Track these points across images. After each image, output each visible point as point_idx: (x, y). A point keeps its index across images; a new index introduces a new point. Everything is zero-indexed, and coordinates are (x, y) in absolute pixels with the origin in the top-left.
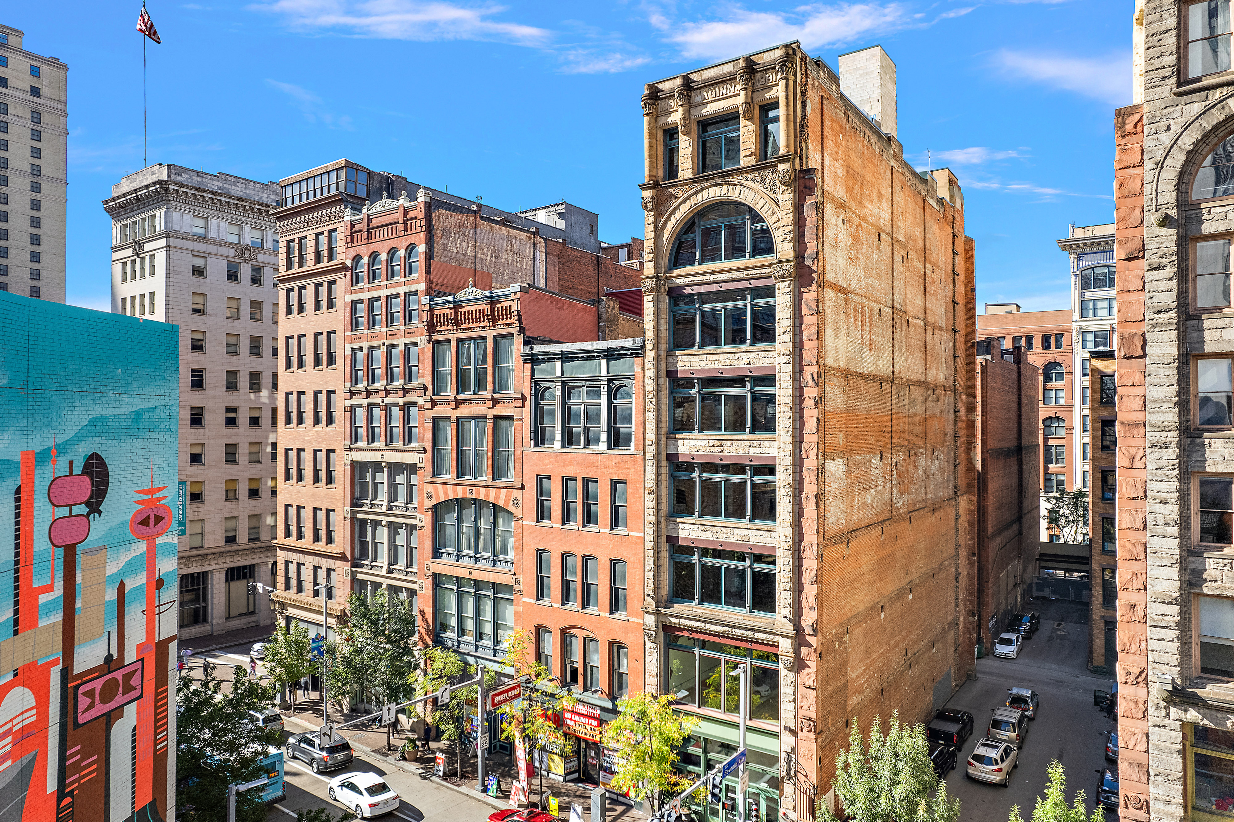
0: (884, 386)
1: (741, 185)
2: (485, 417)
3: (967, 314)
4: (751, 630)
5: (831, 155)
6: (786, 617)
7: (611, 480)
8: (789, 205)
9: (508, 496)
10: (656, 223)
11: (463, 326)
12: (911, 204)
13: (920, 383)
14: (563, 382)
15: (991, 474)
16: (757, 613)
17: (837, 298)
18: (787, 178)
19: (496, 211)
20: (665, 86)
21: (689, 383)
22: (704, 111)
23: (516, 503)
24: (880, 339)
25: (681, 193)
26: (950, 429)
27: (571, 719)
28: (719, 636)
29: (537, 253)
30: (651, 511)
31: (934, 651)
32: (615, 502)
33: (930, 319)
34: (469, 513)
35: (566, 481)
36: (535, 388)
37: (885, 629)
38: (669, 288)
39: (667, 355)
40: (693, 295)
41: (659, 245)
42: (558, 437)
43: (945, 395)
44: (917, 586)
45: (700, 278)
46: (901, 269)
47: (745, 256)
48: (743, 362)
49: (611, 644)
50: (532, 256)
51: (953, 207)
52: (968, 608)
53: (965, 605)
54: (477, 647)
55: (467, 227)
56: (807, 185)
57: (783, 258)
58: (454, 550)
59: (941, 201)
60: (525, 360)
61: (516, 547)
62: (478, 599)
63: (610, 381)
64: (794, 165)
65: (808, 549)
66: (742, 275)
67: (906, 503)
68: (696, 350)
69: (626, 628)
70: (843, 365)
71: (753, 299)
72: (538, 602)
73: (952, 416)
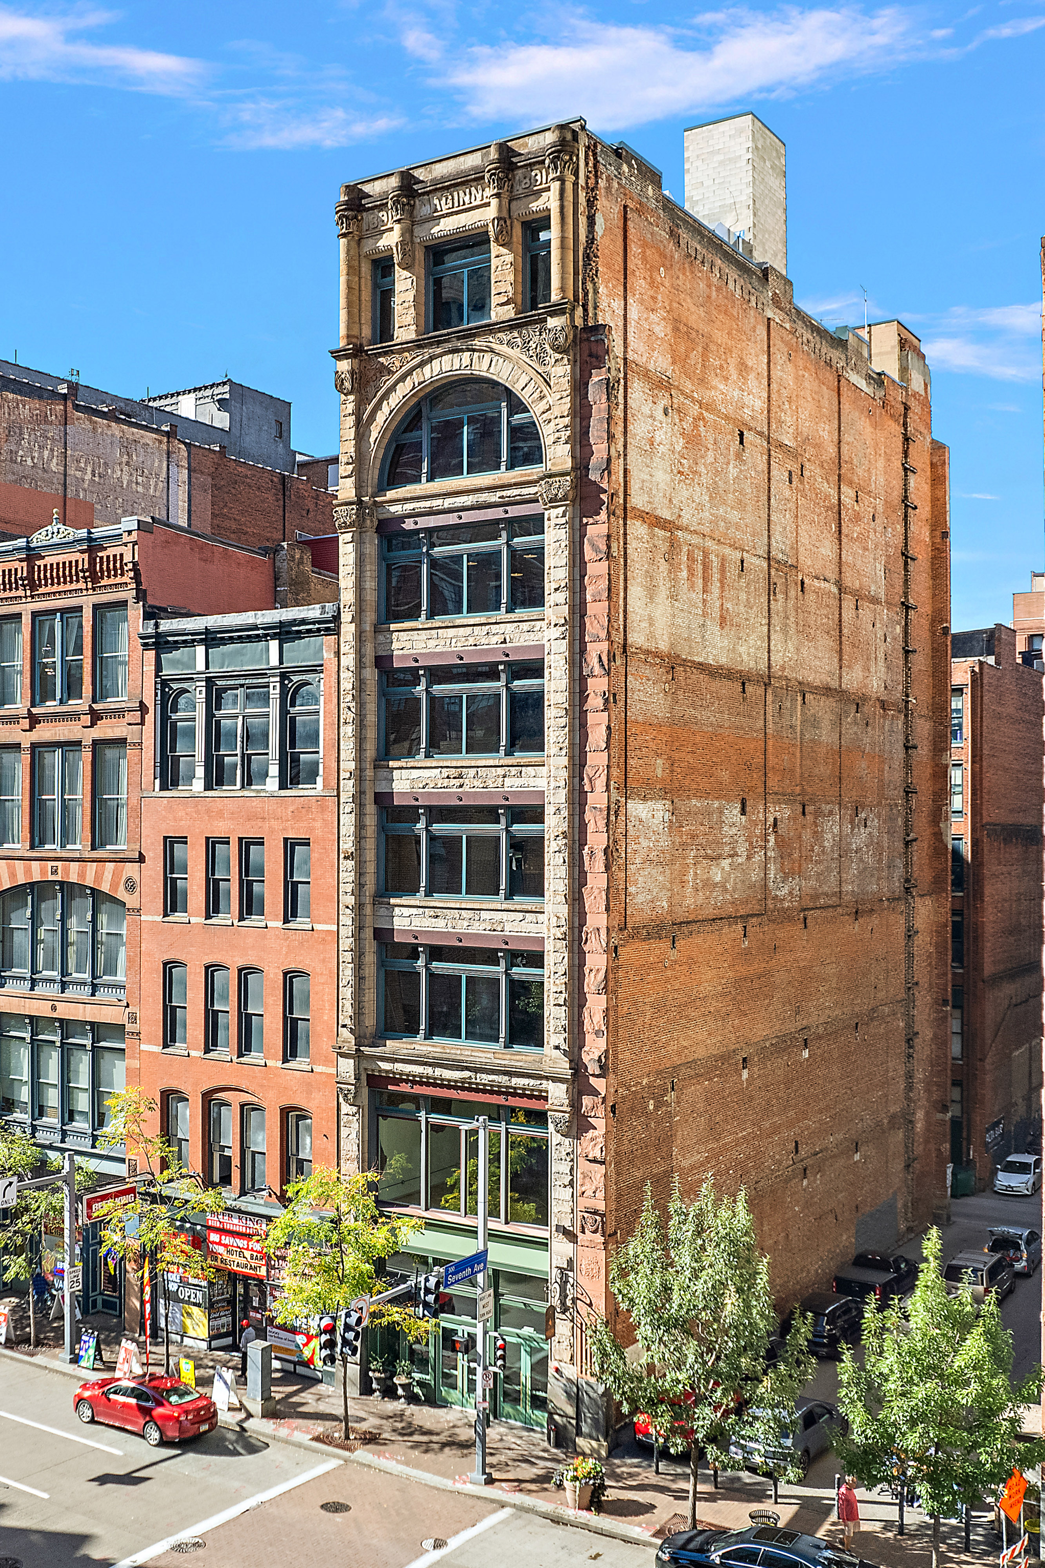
0: (749, 688)
1: (492, 351)
2: (78, 743)
3: (934, 578)
4: (506, 1073)
5: (642, 302)
6: (557, 1048)
7: (286, 840)
8: (565, 384)
9: (116, 874)
10: (358, 413)
11: (42, 590)
12: (809, 382)
13: (827, 691)
14: (209, 681)
15: (991, 868)
16: (517, 1048)
17: (653, 536)
18: (562, 340)
19: (101, 395)
20: (374, 189)
21: (412, 675)
22: (435, 230)
23: (130, 885)
24: (742, 609)
25: (398, 364)
26: (895, 775)
27: (219, 1244)
28: (456, 1088)
29: (173, 469)
30: (349, 888)
31: (857, 1157)
32: (292, 877)
33: (850, 581)
34: (52, 908)
35: (212, 844)
36: (163, 691)
37: (751, 1098)
38: (379, 521)
39: (377, 631)
40: (417, 532)
41: (363, 449)
42: (200, 772)
43: (884, 717)
44: (820, 1037)
45: (427, 504)
46: (787, 493)
47: (498, 468)
48: (494, 639)
49: (285, 1112)
50: (164, 475)
51: (906, 389)
52: (935, 1097)
53: (928, 1091)
54: (64, 1134)
55: (51, 423)
56: (594, 350)
57: (555, 469)
58: (26, 972)
59: (878, 379)
60: (145, 645)
61: (129, 959)
62: (67, 1053)
63: (284, 676)
64: (572, 320)
65: (592, 937)
66: (493, 498)
67: (796, 892)
68: (422, 621)
69: (309, 1084)
70: (663, 646)
71: (511, 537)
72: (166, 1050)
73: (900, 754)
